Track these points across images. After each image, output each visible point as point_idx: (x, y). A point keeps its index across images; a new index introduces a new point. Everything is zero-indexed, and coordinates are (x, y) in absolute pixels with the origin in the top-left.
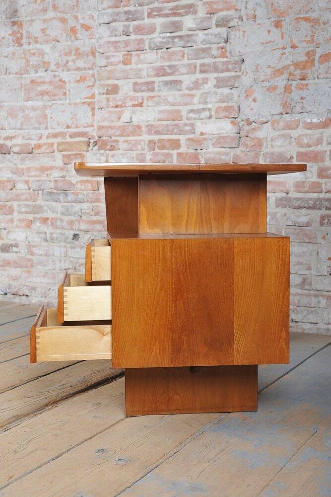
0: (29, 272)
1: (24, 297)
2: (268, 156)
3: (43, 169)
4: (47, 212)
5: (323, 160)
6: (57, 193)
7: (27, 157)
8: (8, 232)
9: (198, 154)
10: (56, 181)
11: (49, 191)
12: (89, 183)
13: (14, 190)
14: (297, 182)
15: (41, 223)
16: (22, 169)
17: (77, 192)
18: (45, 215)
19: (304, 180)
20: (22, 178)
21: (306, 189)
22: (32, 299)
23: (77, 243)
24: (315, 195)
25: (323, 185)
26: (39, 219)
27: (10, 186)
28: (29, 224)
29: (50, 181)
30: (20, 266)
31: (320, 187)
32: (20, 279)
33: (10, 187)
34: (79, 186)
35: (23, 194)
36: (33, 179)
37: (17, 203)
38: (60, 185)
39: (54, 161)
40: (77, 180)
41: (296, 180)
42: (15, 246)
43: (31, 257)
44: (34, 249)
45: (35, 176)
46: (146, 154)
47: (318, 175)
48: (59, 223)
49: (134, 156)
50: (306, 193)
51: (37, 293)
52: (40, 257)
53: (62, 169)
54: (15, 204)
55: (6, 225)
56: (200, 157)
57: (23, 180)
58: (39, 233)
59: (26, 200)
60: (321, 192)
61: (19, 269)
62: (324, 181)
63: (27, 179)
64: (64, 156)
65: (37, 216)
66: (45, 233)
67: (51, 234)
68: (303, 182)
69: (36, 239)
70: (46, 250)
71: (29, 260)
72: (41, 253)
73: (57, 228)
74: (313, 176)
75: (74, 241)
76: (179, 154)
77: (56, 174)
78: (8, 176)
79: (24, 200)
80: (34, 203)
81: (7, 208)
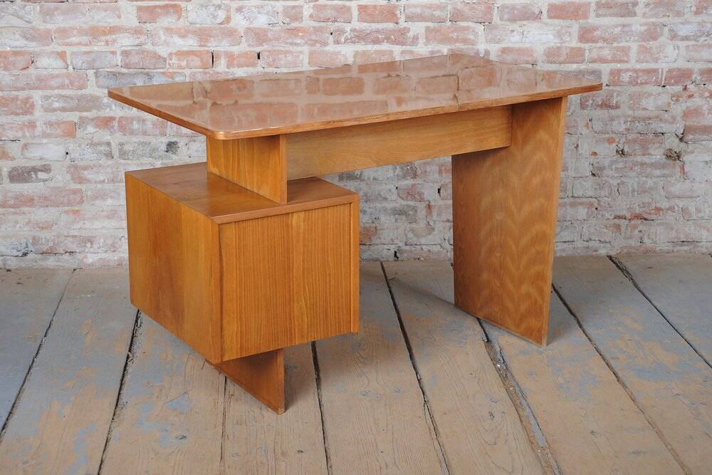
0: (76, 212)
1: (66, 257)
2: (506, 10)
3: (96, 33)
4: (111, 107)
5: (586, 16)
6: (130, 74)
7: (57, 9)
8: (25, 146)
9: (395, 7)
10: (126, 54)
11: (112, 70)
12: (196, 55)
13: (32, 70)
14: (549, 48)
15: (97, 126)
16: (48, 32)
17: (171, 70)
18: (107, 113)
19: (559, 45)
20: (49, 49)
21: (562, 59)
22: (86, 257)
23: (174, 157)
24: (574, 67)
25: (587, 51)
26: (93, 120)
27: (21, 61)
28: (70, 131)
29: (113, 53)
30: (56, 204)
31: (583, 55)
32: (55, 227)
33: (22, 64)
34: (174, 61)
35: (53, 77)
36: (75, 49)
37: (40, 92)
38: (134, 59)
39: (119, 17)
40: (169, 51)
41: (547, 45)
42: (42, 171)
43: (79, 186)
44: (86, 172)
45: (80, 44)
46: (302, 7)
47: (579, 38)
48: (136, 126)
49: (280, 10)
50: (560, 63)
51: (95, 246)
52: (99, 186)
53: (137, 32)
54: (37, 96)
55: (20, 134)
56: (398, 12)
57: (53, 52)
58: (92, 145)
59: (62, 86)
60: (582, 62)
61: (52, 210)
62: (586, 46)
63: (60, 49)
64: (139, 9)
65: (85, 114)
66: (109, 144)
67: (121, 144)
68: (559, 48)
69: (89, 156)
70: (113, 173)
71: (75, 192)
72: (102, 178)
73: (132, 133)
74: (571, 40)
75: (169, 154)
76: (362, 8)
77: (126, 41)
78: (16, 44)
79: (58, 88)
80: (80, 92)
81: (19, 102)
